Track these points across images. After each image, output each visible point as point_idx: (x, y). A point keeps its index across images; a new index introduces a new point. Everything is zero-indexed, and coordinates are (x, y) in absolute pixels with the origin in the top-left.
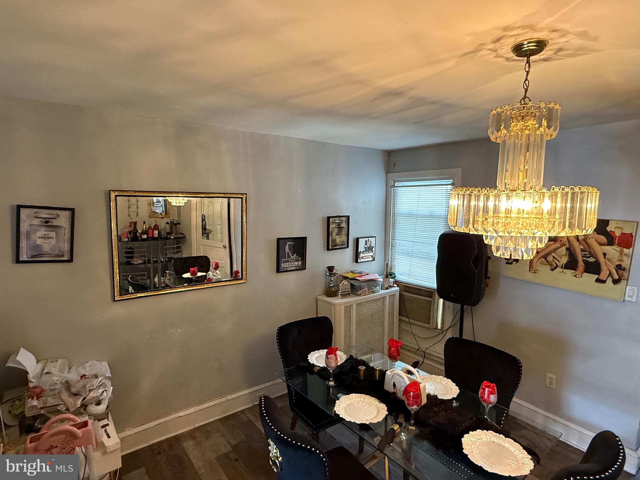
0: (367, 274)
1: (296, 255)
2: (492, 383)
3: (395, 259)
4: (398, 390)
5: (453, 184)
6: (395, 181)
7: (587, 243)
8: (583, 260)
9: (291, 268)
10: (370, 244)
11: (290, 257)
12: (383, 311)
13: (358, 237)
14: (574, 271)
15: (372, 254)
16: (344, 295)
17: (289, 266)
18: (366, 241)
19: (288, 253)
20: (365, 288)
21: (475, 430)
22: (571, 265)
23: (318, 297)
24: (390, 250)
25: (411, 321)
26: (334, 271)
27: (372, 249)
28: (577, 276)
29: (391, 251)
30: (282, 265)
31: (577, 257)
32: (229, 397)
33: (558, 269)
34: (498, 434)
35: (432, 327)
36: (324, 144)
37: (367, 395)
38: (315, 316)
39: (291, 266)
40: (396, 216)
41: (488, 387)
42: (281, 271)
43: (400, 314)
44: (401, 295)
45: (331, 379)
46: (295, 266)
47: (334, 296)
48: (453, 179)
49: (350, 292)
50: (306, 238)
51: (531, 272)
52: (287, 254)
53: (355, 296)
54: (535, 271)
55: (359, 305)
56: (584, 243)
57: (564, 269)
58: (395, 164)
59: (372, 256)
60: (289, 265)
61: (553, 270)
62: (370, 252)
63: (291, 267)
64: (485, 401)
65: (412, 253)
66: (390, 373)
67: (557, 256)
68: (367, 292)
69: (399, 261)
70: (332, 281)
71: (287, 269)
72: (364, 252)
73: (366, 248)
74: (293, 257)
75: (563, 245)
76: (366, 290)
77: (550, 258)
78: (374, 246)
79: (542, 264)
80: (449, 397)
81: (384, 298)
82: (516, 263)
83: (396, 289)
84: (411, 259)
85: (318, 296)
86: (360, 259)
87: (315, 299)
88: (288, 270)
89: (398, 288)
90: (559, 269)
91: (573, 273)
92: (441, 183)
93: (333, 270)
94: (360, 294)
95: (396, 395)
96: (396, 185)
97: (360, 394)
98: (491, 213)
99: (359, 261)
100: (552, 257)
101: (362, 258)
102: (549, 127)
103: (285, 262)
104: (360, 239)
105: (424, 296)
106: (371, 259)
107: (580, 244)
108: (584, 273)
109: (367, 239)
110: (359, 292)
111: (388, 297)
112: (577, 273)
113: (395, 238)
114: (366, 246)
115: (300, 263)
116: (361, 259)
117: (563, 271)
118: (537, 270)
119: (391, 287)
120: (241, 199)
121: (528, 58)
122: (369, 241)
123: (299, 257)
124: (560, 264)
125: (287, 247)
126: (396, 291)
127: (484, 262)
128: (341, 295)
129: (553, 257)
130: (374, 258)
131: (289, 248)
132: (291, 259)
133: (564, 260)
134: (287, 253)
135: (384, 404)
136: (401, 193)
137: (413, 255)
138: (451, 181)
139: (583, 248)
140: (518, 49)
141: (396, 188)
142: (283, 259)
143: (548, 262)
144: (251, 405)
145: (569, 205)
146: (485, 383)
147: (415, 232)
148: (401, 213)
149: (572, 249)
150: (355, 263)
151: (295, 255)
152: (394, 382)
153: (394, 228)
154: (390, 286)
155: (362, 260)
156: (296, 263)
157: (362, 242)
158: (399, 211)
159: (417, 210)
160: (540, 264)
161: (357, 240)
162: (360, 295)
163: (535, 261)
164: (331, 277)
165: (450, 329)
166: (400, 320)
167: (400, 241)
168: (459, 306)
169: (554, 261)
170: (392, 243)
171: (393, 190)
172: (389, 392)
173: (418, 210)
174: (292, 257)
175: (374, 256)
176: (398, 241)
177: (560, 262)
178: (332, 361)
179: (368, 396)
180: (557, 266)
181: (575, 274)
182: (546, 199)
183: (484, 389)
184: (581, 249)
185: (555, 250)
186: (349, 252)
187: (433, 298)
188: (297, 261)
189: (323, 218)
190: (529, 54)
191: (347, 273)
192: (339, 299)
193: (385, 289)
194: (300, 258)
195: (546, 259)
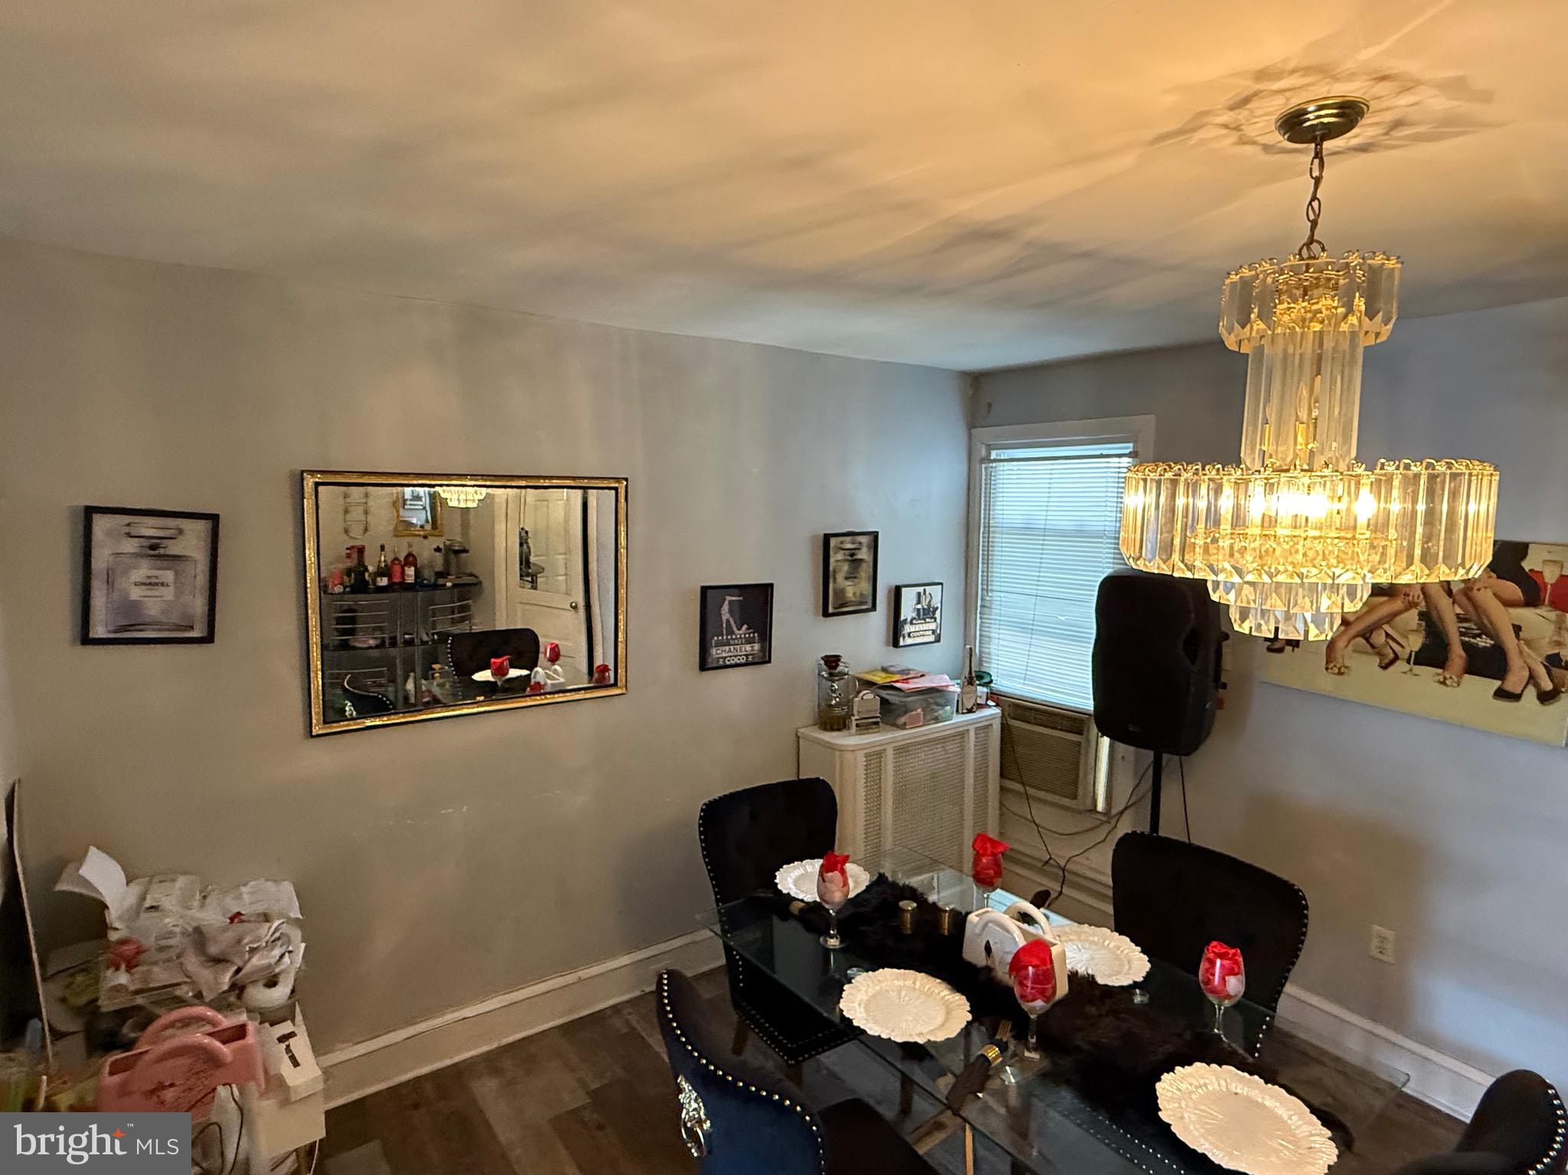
0: (922, 676)
1: (748, 629)
2: (1233, 947)
3: (989, 637)
4: (997, 960)
5: (1133, 455)
6: (989, 448)
7: (1470, 599)
8: (1463, 643)
9: (736, 659)
10: (930, 601)
11: (733, 633)
12: (961, 768)
13: (898, 584)
14: (1440, 671)
15: (933, 626)
16: (864, 727)
17: (730, 654)
18: (919, 594)
19: (728, 621)
20: (915, 710)
21: (1190, 1064)
22: (1433, 654)
23: (802, 730)
24: (978, 615)
25: (1031, 791)
26: (840, 668)
27: (934, 613)
28: (1448, 682)
29: (981, 618)
30: (714, 651)
31: (1447, 635)
32: (584, 973)
33: (1398, 663)
34: (1246, 1074)
35: (1081, 808)
36: (817, 358)
37: (920, 972)
38: (792, 778)
39: (736, 654)
40: (994, 532)
41: (1222, 956)
42: (710, 666)
43: (1002, 775)
44: (1005, 728)
45: (832, 932)
46: (747, 656)
47: (839, 730)
48: (1135, 442)
49: (879, 720)
50: (771, 585)
51: (1330, 671)
52: (724, 626)
53: (892, 728)
54: (1339, 669)
55: (902, 750)
56: (1465, 601)
57: (1415, 664)
58: (990, 405)
59: (934, 632)
60: (730, 651)
61: (1385, 667)
62: (928, 620)
63: (735, 656)
64: (1214, 991)
65: (1033, 625)
66: (978, 919)
67: (1398, 632)
68: (922, 719)
69: (1001, 642)
70: (834, 691)
71: (724, 662)
72: (914, 622)
73: (918, 610)
74: (741, 632)
75: (1412, 605)
76: (918, 714)
77: (1379, 638)
78: (939, 605)
79: (1359, 652)
80: (1125, 981)
81: (962, 735)
82: (1293, 650)
83: (993, 711)
84: (1031, 638)
85: (803, 727)
86: (904, 638)
87: (794, 737)
88: (728, 663)
89: (997, 711)
90: (1401, 666)
91: (1438, 674)
92: (1105, 452)
93: (838, 665)
94: (905, 724)
95: (994, 973)
96: (993, 457)
97: (902, 970)
98: (1226, 527)
99: (901, 644)
100: (1384, 634)
101: (909, 636)
102: (1371, 313)
103: (719, 644)
104: (904, 590)
105: (1061, 730)
106: (932, 638)
107: (1454, 603)
108: (1467, 676)
109: (921, 589)
110: (902, 720)
111: (972, 734)
112: (1448, 676)
113: (990, 588)
114: (919, 606)
115: (757, 647)
116: (907, 637)
117: (1411, 670)
118: (1347, 667)
119: (980, 706)
120: (613, 492)
121: (1319, 144)
122: (927, 593)
123: (754, 633)
124: (1404, 653)
125: (726, 607)
126: (993, 717)
127: (1213, 649)
128: (857, 725)
129: (1388, 635)
130: (940, 635)
131: (731, 612)
132: (736, 639)
133: (1415, 642)
134: (725, 621)
135: (963, 994)
136: (1005, 477)
137: (1035, 627)
138: (1129, 447)
139: (1462, 612)
140: (1294, 125)
141: (994, 465)
142: (716, 638)
143: (1373, 646)
144: (637, 993)
145: (1421, 507)
146: (1215, 947)
147: (1039, 572)
148: (1004, 525)
149: (1434, 614)
150: (891, 647)
151: (745, 627)
152: (988, 942)
153: (987, 562)
154: (978, 704)
155: (909, 641)
156: (748, 647)
157: (908, 597)
158: (1001, 521)
159: (1044, 518)
160: (1354, 651)
161: (897, 592)
162: (903, 727)
163: (1341, 644)
164: (833, 682)
165: (1128, 811)
166: (1002, 789)
167: (1002, 594)
168: (1149, 755)
169: (1388, 643)
170: (983, 599)
171: (985, 468)
172: (975, 966)
173: (1049, 518)
174: (737, 632)
175: (938, 632)
176: (999, 594)
177: (1403, 647)
178: (835, 888)
179: (923, 974)
180: (1396, 658)
181: (1442, 680)
182: (1365, 490)
183: (1212, 963)
184: (1458, 615)
185: (1391, 618)
186: (877, 621)
187: (1085, 732)
188: (750, 641)
189: (814, 537)
190: (1319, 136)
191: (872, 672)
192: (851, 735)
193: (965, 711)
194: (756, 635)
195: (1367, 640)
